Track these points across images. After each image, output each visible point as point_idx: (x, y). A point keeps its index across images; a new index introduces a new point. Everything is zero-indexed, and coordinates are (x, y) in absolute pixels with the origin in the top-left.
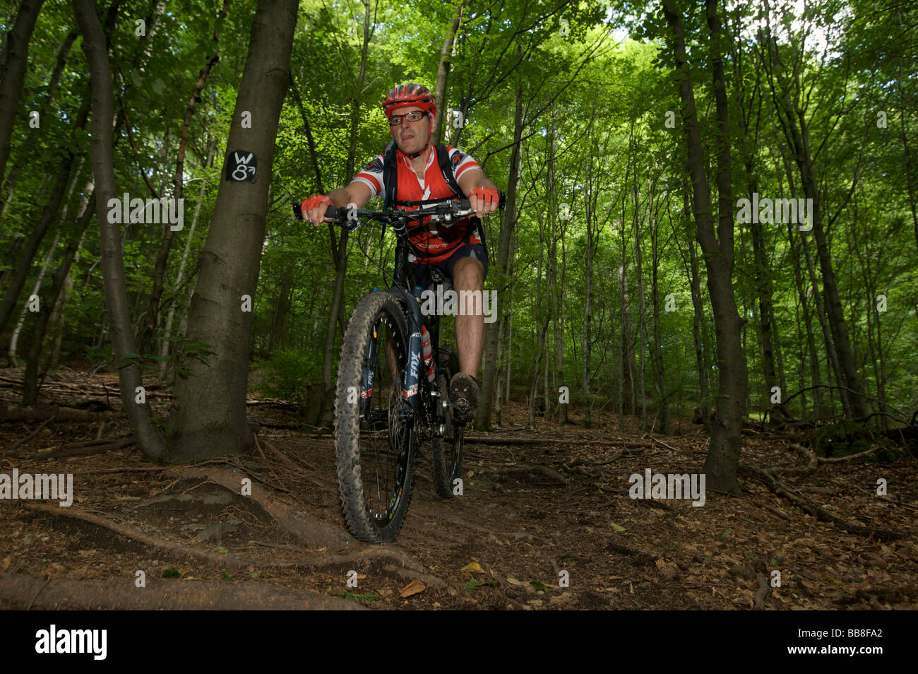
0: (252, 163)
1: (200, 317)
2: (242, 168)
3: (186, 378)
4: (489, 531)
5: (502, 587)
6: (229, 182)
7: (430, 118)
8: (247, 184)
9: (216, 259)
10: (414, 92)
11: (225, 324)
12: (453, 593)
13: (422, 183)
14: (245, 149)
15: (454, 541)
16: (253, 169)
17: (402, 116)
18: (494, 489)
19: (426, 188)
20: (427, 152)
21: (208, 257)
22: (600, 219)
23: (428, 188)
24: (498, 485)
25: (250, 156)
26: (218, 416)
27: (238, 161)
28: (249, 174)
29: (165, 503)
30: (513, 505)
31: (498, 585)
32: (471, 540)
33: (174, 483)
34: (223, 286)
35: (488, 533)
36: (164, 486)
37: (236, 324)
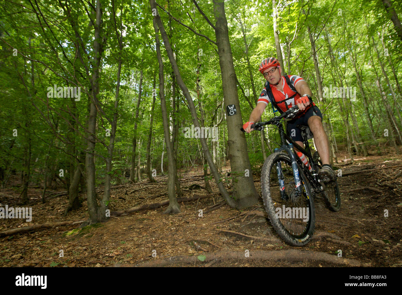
0: (235, 108)
1: (234, 162)
2: (232, 111)
3: (237, 182)
4: (356, 220)
5: (372, 243)
6: (229, 116)
7: (278, 68)
8: (235, 115)
9: (233, 142)
10: (269, 62)
11: (242, 163)
12: (355, 246)
13: (283, 93)
14: (231, 104)
15: (345, 226)
16: (235, 110)
17: (268, 72)
18: (350, 199)
19: (285, 94)
20: (281, 81)
21: (231, 142)
22: (360, 64)
23: (287, 94)
24: (351, 197)
25: (233, 106)
26: (249, 192)
27: (230, 109)
28: (235, 112)
29: (249, 224)
30: (361, 206)
31: (370, 242)
32: (351, 224)
33: (246, 216)
34: (238, 150)
35: (357, 221)
36: (244, 218)
37: (245, 161)
